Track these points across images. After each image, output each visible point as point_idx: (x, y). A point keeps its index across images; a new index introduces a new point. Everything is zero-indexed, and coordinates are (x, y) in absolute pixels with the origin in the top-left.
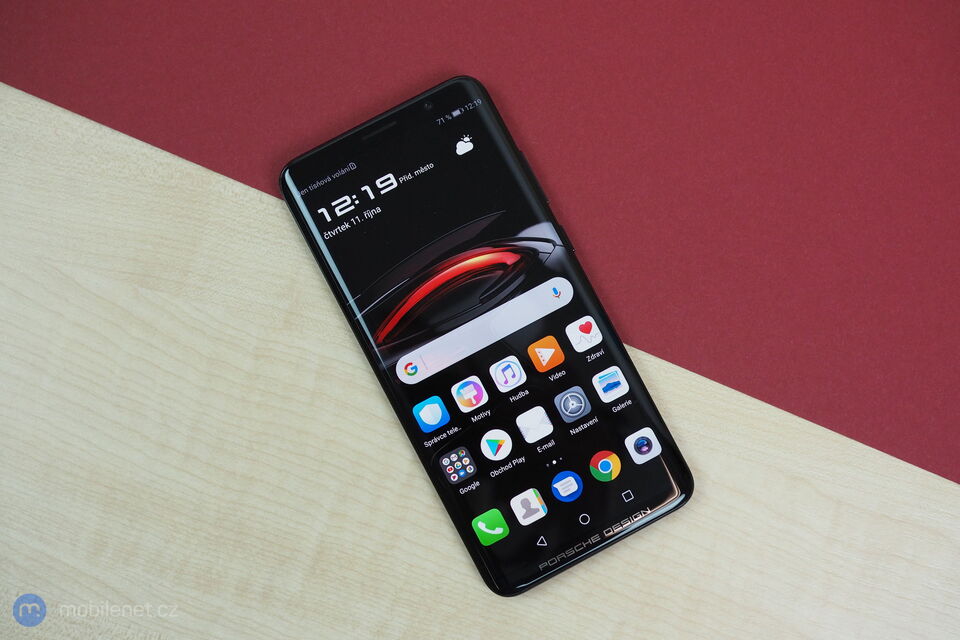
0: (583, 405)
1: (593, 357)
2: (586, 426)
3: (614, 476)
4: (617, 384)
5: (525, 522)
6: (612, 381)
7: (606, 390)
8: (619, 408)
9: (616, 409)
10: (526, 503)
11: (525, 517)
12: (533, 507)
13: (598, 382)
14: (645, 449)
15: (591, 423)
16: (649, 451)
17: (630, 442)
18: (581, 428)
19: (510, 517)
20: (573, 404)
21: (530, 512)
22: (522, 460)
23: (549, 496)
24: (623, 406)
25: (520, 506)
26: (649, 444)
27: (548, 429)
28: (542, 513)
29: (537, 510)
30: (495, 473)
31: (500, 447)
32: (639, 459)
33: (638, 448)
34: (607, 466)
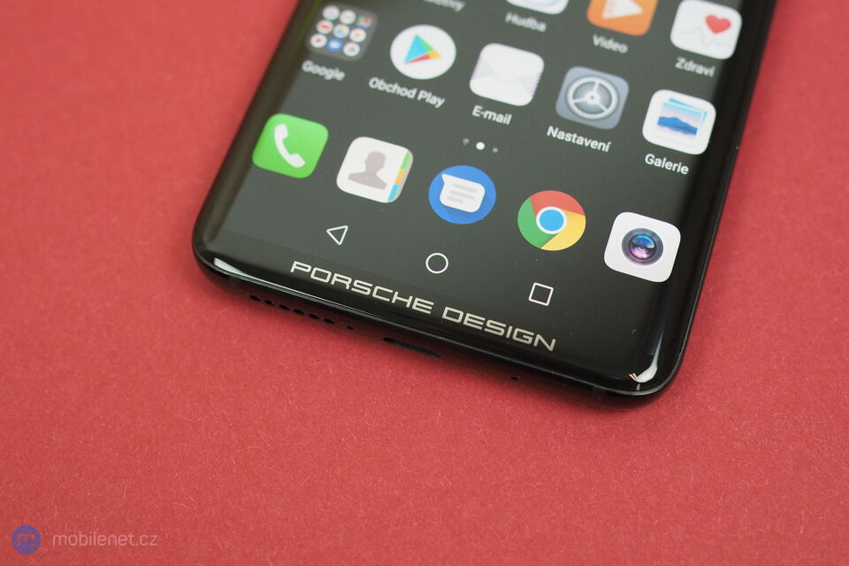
0: (607, 112)
1: (691, 66)
2: (581, 141)
3: (551, 246)
4: (689, 130)
5: (345, 182)
6: (685, 119)
7: (664, 122)
8: (658, 163)
9: (651, 160)
10: (376, 161)
11: (354, 177)
12: (381, 174)
13: (663, 102)
14: (641, 253)
15: (594, 144)
16: (644, 261)
17: (627, 223)
18: (569, 137)
19: (332, 157)
20: (593, 98)
21: (369, 177)
22: (437, 102)
23: (419, 182)
24: (669, 165)
25: (365, 157)
26: (655, 253)
27: (521, 95)
28: (383, 195)
29: (382, 185)
30: (378, 84)
31: (426, 58)
32: (615, 258)
33: (631, 244)
34: (555, 222)
